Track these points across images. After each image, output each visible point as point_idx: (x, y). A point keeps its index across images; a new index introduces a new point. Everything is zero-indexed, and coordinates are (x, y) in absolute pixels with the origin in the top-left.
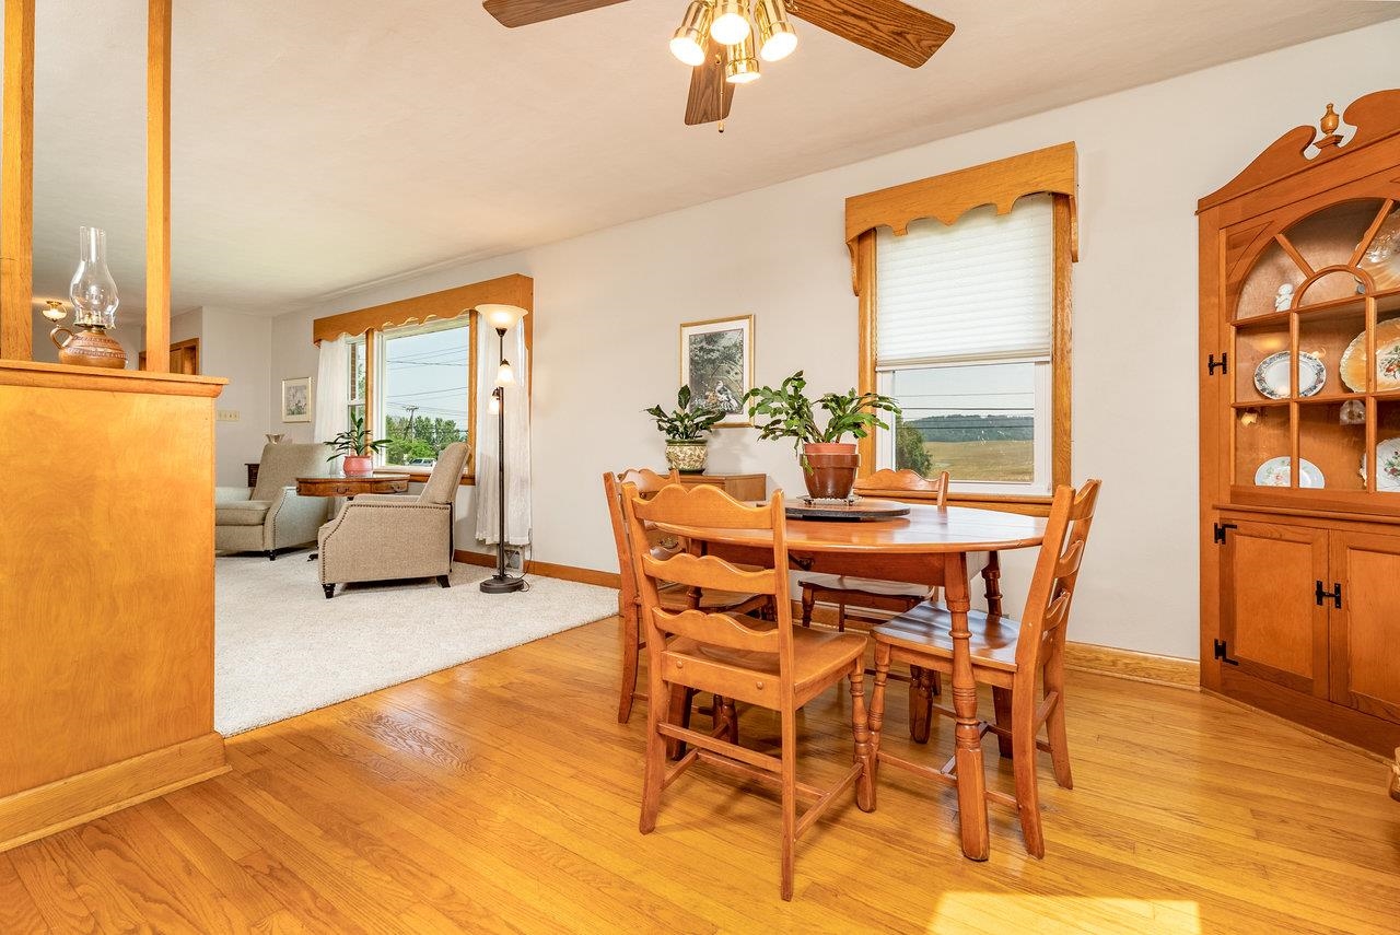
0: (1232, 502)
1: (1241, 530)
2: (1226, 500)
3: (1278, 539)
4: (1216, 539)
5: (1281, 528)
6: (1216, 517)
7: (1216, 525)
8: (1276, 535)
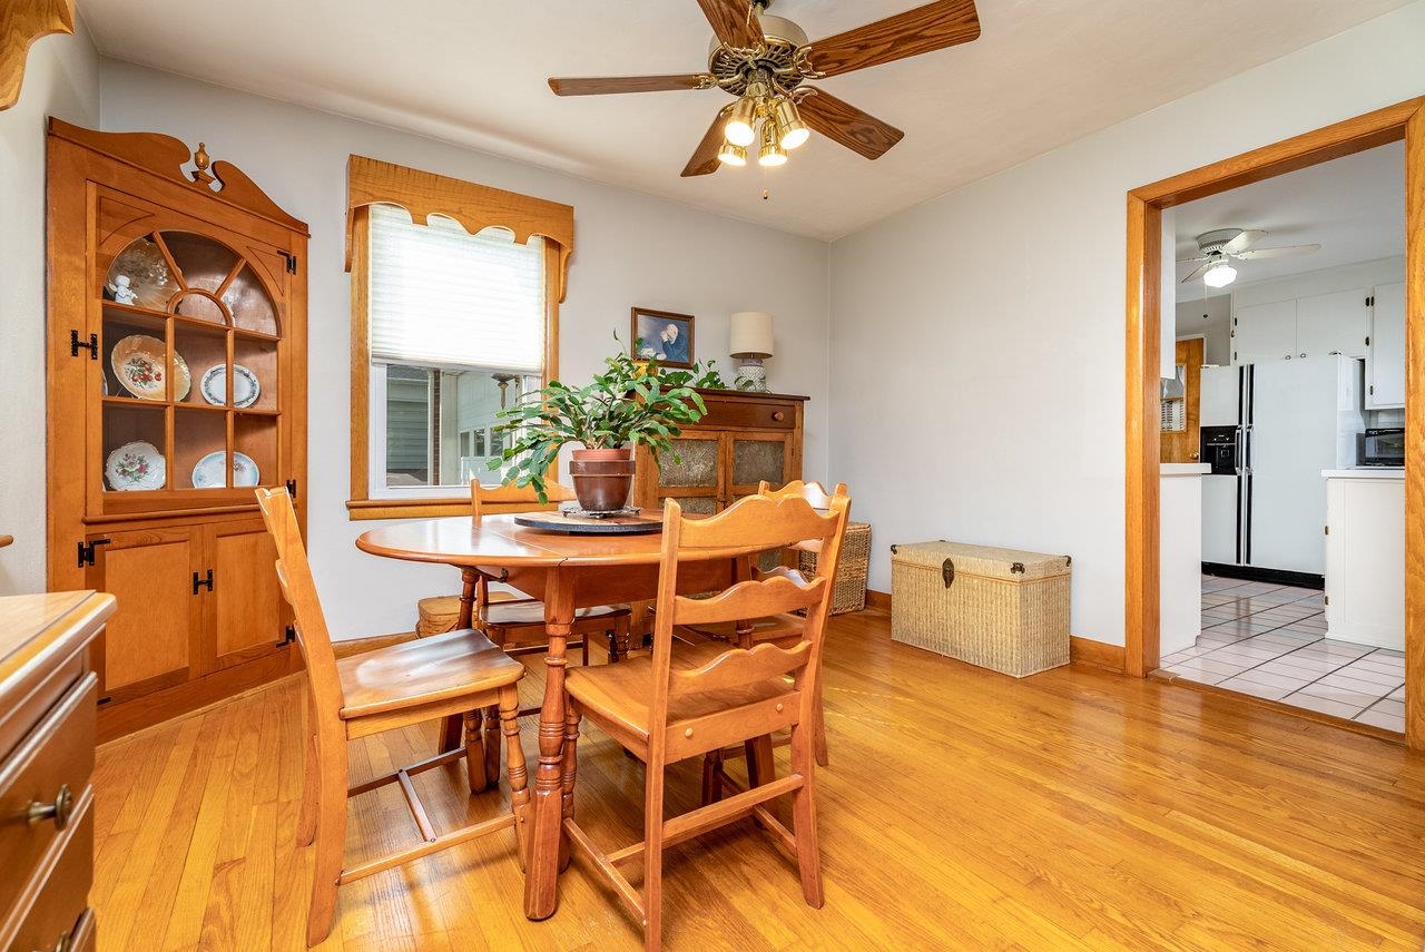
0: (105, 514)
1: (114, 543)
2: (96, 512)
3: (157, 544)
4: (81, 561)
5: (159, 532)
6: (80, 535)
7: (80, 546)
8: (156, 540)
